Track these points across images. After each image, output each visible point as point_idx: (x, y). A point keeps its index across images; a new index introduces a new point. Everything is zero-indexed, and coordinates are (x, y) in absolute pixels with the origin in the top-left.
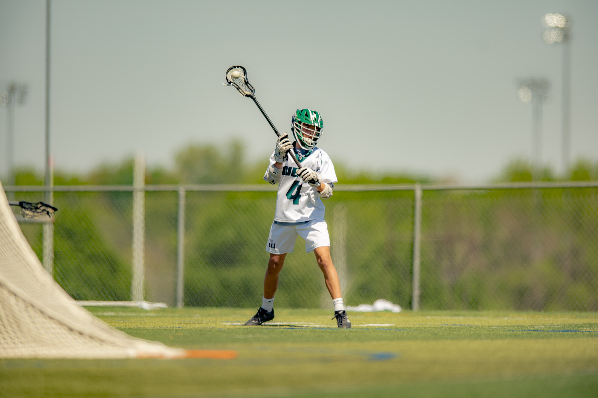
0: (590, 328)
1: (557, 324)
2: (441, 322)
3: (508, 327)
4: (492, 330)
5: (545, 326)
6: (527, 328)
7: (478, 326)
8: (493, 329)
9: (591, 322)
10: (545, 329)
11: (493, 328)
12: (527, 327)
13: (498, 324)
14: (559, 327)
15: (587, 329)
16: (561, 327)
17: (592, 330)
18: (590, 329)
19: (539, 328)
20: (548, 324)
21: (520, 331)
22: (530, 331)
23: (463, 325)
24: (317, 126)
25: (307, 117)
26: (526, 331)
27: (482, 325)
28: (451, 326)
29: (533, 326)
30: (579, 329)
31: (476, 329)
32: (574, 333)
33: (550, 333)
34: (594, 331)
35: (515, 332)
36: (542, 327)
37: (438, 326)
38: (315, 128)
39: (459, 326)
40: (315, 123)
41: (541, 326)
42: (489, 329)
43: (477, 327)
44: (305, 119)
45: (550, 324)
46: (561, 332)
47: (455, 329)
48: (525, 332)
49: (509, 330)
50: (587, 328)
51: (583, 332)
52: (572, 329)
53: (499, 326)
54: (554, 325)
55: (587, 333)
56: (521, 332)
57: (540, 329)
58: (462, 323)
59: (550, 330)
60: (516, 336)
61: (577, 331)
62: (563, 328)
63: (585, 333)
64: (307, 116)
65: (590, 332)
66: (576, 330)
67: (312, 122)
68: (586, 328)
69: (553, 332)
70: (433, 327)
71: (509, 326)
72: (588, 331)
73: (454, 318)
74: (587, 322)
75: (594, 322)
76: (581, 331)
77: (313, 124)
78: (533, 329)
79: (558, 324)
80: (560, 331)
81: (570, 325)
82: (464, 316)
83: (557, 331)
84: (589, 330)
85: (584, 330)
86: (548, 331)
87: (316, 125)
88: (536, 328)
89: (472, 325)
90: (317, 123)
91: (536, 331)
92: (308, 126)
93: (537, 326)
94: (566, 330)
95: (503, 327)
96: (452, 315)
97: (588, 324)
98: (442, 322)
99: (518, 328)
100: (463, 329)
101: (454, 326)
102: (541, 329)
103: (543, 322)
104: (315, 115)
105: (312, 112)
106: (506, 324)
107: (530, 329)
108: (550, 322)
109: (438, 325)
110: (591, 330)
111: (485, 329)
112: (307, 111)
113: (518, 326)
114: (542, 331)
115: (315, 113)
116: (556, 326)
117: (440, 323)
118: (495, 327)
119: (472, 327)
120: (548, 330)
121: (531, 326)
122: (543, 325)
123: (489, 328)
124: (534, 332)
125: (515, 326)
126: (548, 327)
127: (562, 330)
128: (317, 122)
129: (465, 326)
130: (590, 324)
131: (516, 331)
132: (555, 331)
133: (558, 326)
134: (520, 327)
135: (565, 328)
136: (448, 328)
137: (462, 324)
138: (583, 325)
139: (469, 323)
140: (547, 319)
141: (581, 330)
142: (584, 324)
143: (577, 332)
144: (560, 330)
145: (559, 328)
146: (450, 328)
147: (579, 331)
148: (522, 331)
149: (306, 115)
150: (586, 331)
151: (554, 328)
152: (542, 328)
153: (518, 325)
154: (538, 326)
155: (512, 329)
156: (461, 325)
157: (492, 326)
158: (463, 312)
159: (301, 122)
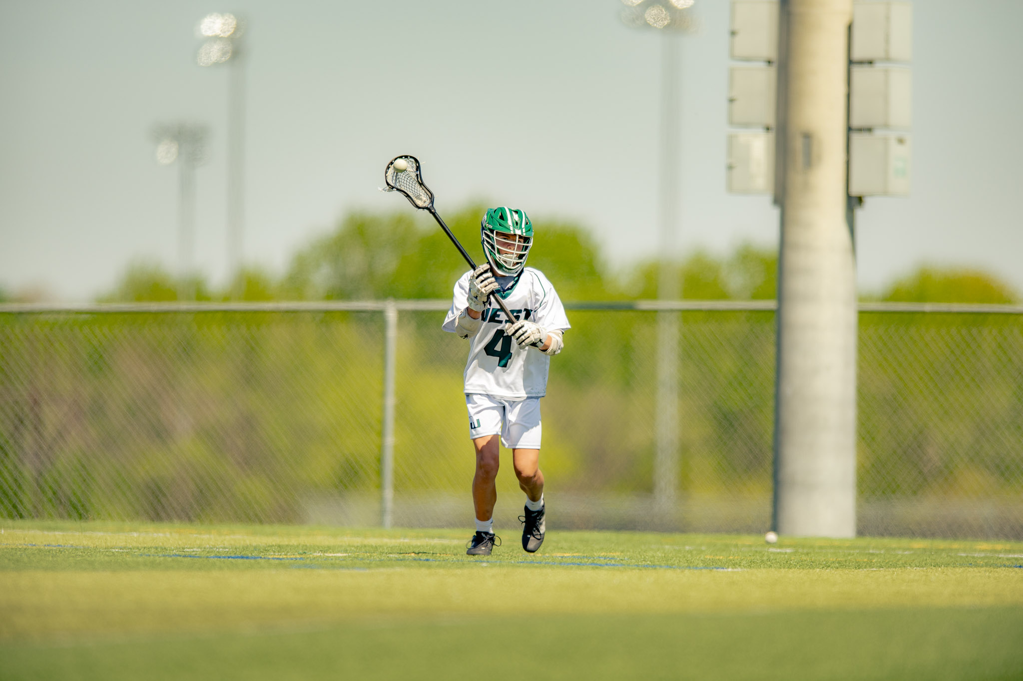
0: (280, 553)
1: (222, 546)
2: (24, 539)
3: (140, 550)
4: (111, 554)
5: (203, 550)
6: (171, 552)
7: (88, 548)
8: (113, 552)
9: (281, 544)
10: (203, 553)
11: (114, 550)
12: (173, 551)
13: (122, 544)
14: (227, 550)
15: (275, 555)
16: (231, 550)
17: (284, 556)
18: (281, 555)
19: (193, 551)
20: (208, 546)
21: (160, 557)
22: (179, 557)
23: (63, 545)
24: (520, 234)
25: (501, 221)
26: (171, 556)
27: (95, 546)
28: (42, 547)
29: (183, 548)
30: (261, 555)
31: (84, 553)
32: (252, 561)
33: (211, 560)
34: (287, 559)
35: (152, 557)
36: (197, 550)
37: (20, 547)
38: (517, 237)
39: (54, 548)
40: (516, 230)
41: (195, 549)
42: (107, 553)
43: (86, 549)
44: (500, 225)
45: (211, 546)
46: (230, 559)
47: (49, 552)
48: (170, 559)
49: (141, 555)
50: (274, 552)
51: (269, 559)
52: (250, 555)
53: (125, 548)
54: (218, 547)
55: (277, 562)
56: (162, 559)
57: (194, 553)
58: (61, 542)
59: (212, 556)
60: (153, 566)
61: (258, 558)
62: (234, 552)
63: (272, 561)
64: (503, 219)
65: (280, 559)
66: (256, 556)
67: (511, 228)
68: (272, 553)
69: (216, 559)
70: (12, 549)
71: (142, 547)
72: (278, 559)
73: (46, 533)
74: (274, 544)
75: (286, 543)
76: (264, 558)
77: (512, 233)
78: (183, 553)
79: (224, 544)
80: (229, 557)
81: (246, 548)
82: (62, 529)
83: (224, 557)
84: (278, 557)
85: (270, 557)
86: (207, 557)
87: (518, 232)
88: (188, 552)
89: (77, 546)
90: (519, 230)
91: (187, 556)
92: (506, 236)
93: (189, 548)
94: (239, 556)
95: (131, 549)
96: (43, 529)
97: (276, 546)
98: (26, 539)
99: (156, 551)
100: (63, 553)
101: (46, 548)
102: (196, 554)
103: (198, 542)
104: (516, 217)
105: (511, 211)
106: (135, 544)
107: (177, 553)
108: (212, 543)
109: (21, 545)
110: (281, 557)
111: (99, 552)
112: (502, 210)
113: (156, 548)
114: (198, 557)
115: (516, 212)
116: (221, 549)
117: (22, 542)
118: (117, 549)
119: (77, 550)
120: (208, 555)
121: (180, 548)
122: (199, 547)
123: (107, 551)
124: (186, 559)
125: (151, 548)
126: (208, 550)
127: (233, 555)
128: (521, 228)
129: (66, 547)
130: (279, 546)
131: (153, 555)
132: (220, 557)
133: (225, 548)
134: (159, 550)
135: (238, 553)
136: (36, 550)
137: (59, 544)
138: (269, 548)
139: (71, 543)
140: (205, 537)
141: (265, 556)
142: (269, 546)
143: (259, 560)
144: (229, 555)
145: (228, 552)
146: (40, 550)
147: (261, 558)
148: (164, 556)
149: (502, 217)
150: (273, 559)
151: (218, 552)
152: (197, 552)
153: (157, 546)
154: (192, 548)
155: (147, 552)
156: (59, 546)
157: (111, 548)
158: (60, 523)
159: (494, 230)
